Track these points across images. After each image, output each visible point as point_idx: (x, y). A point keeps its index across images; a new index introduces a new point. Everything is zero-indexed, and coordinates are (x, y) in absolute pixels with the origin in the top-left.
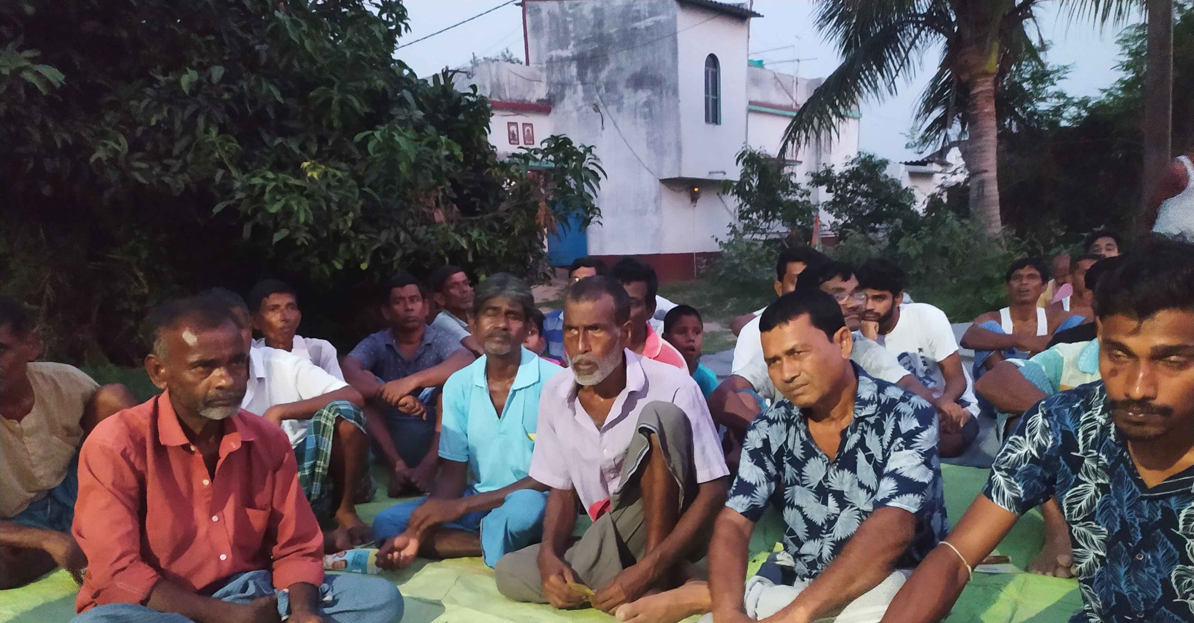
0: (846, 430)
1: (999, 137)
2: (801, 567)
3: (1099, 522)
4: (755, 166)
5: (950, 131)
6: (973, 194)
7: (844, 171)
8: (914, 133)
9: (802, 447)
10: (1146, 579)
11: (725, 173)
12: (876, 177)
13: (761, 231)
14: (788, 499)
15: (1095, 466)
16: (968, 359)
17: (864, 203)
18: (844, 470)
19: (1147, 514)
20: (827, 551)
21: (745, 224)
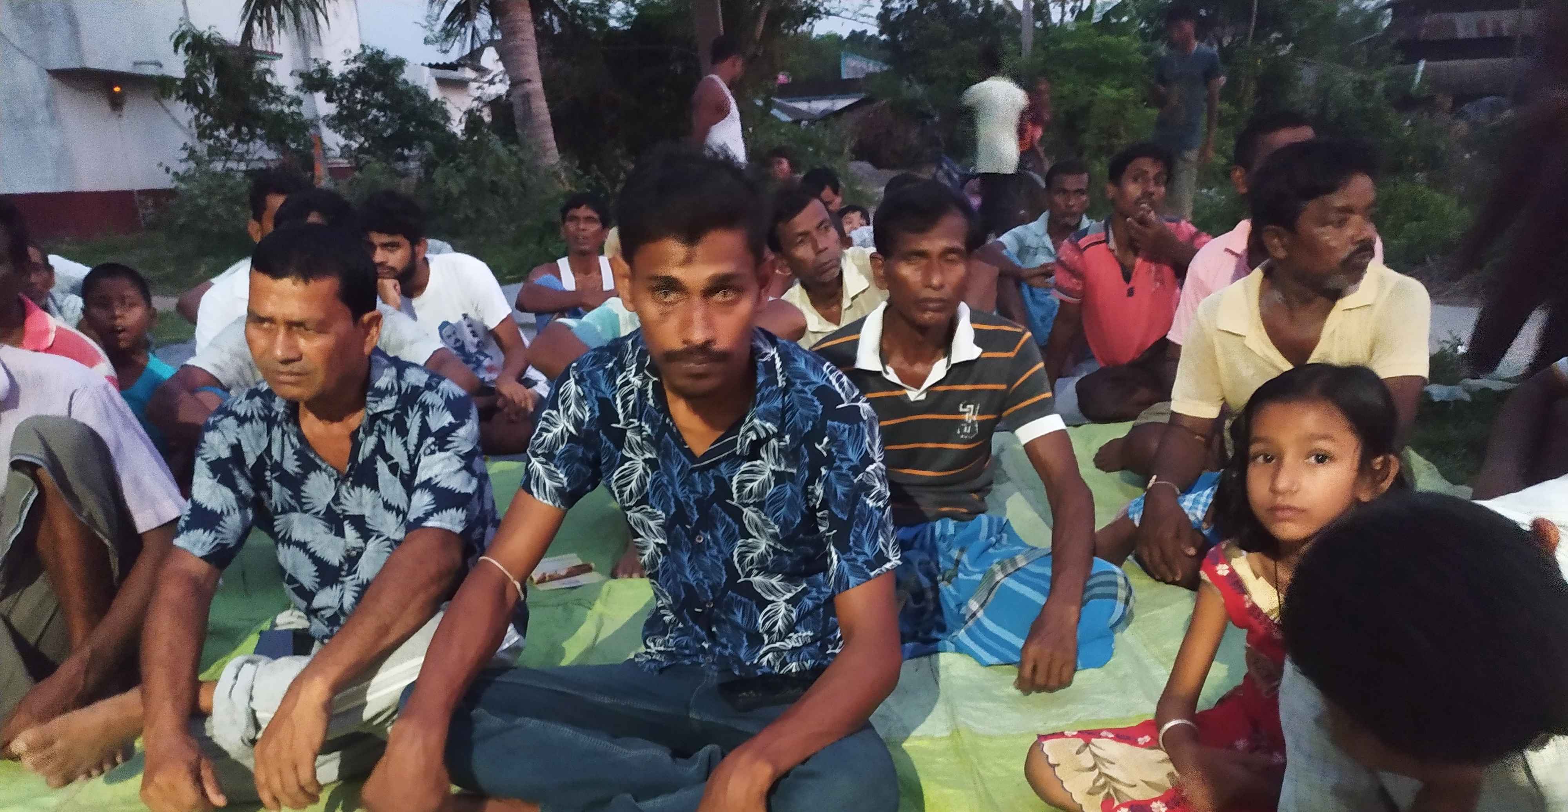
0: (358, 431)
1: (537, 34)
2: (318, 627)
3: (654, 504)
4: (207, 56)
5: (478, 24)
6: (518, 112)
7: (346, 71)
8: (433, 23)
9: (296, 457)
10: (709, 563)
11: (161, 66)
12: (393, 83)
13: (236, 157)
14: (279, 532)
15: (639, 439)
16: (526, 326)
17: (382, 119)
18: (361, 486)
19: (700, 489)
20: (349, 600)
21: (210, 146)
